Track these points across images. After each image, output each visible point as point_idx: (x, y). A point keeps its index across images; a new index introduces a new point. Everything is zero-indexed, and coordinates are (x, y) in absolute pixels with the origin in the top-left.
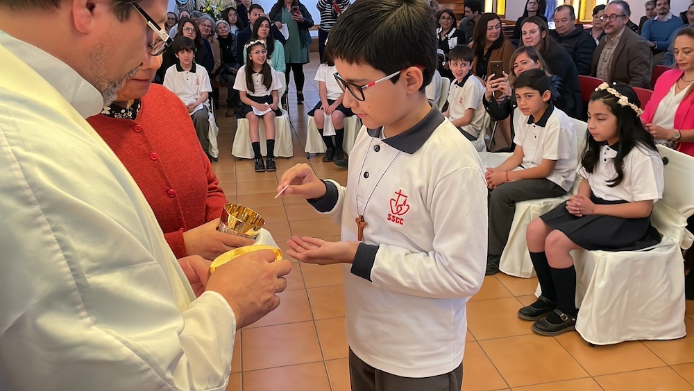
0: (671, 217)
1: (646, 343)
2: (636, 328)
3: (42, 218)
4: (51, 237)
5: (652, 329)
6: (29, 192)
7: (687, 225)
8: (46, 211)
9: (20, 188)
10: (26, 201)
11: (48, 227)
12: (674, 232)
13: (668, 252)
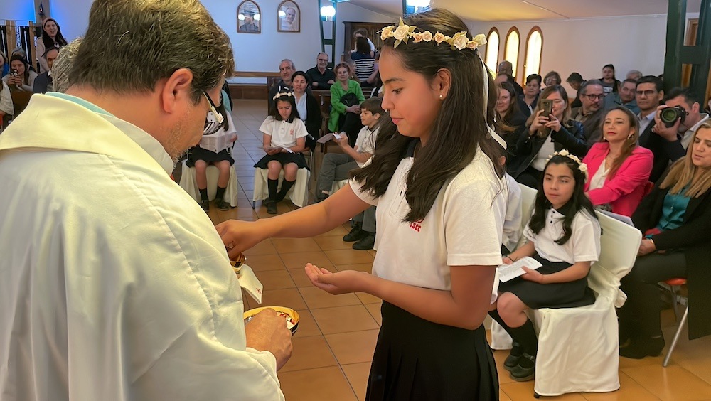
0: (605, 277)
3: (186, 262)
4: (193, 276)
5: (589, 382)
6: (175, 242)
7: (620, 285)
8: (188, 257)
9: (169, 239)
10: (173, 249)
11: (190, 269)
13: (603, 310)
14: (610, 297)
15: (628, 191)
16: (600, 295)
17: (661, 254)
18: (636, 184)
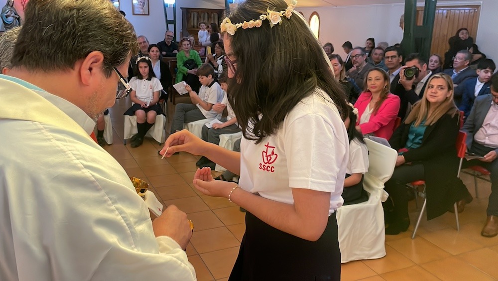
0: (375, 182)
1: (363, 261)
2: (358, 252)
3: (106, 198)
4: (113, 207)
5: (367, 253)
7: (384, 187)
9: (92, 182)
11: (110, 202)
12: (377, 191)
13: (374, 204)
14: (378, 195)
15: (385, 124)
16: (371, 194)
17: (409, 165)
18: (390, 119)
